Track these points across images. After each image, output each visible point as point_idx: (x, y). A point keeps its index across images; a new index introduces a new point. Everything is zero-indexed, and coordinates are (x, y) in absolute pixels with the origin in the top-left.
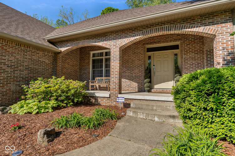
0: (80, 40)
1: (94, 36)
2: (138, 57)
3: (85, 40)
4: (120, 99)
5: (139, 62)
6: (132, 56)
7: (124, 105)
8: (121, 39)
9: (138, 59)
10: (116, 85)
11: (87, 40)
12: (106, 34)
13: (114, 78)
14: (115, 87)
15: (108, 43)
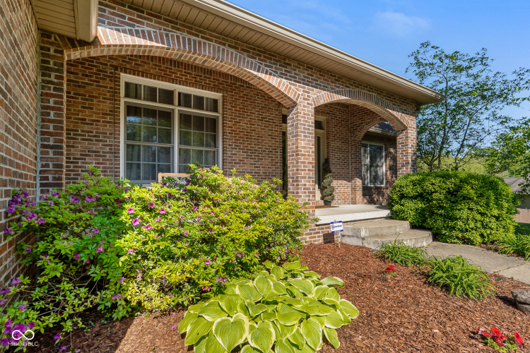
0: (202, 37)
1: (254, 49)
2: (269, 130)
3: (224, 44)
4: (335, 225)
5: (271, 141)
6: (258, 125)
7: (324, 239)
8: (317, 88)
9: (269, 135)
10: (309, 196)
11: (231, 50)
12: (287, 61)
13: (305, 178)
14: (309, 200)
15: (293, 87)
